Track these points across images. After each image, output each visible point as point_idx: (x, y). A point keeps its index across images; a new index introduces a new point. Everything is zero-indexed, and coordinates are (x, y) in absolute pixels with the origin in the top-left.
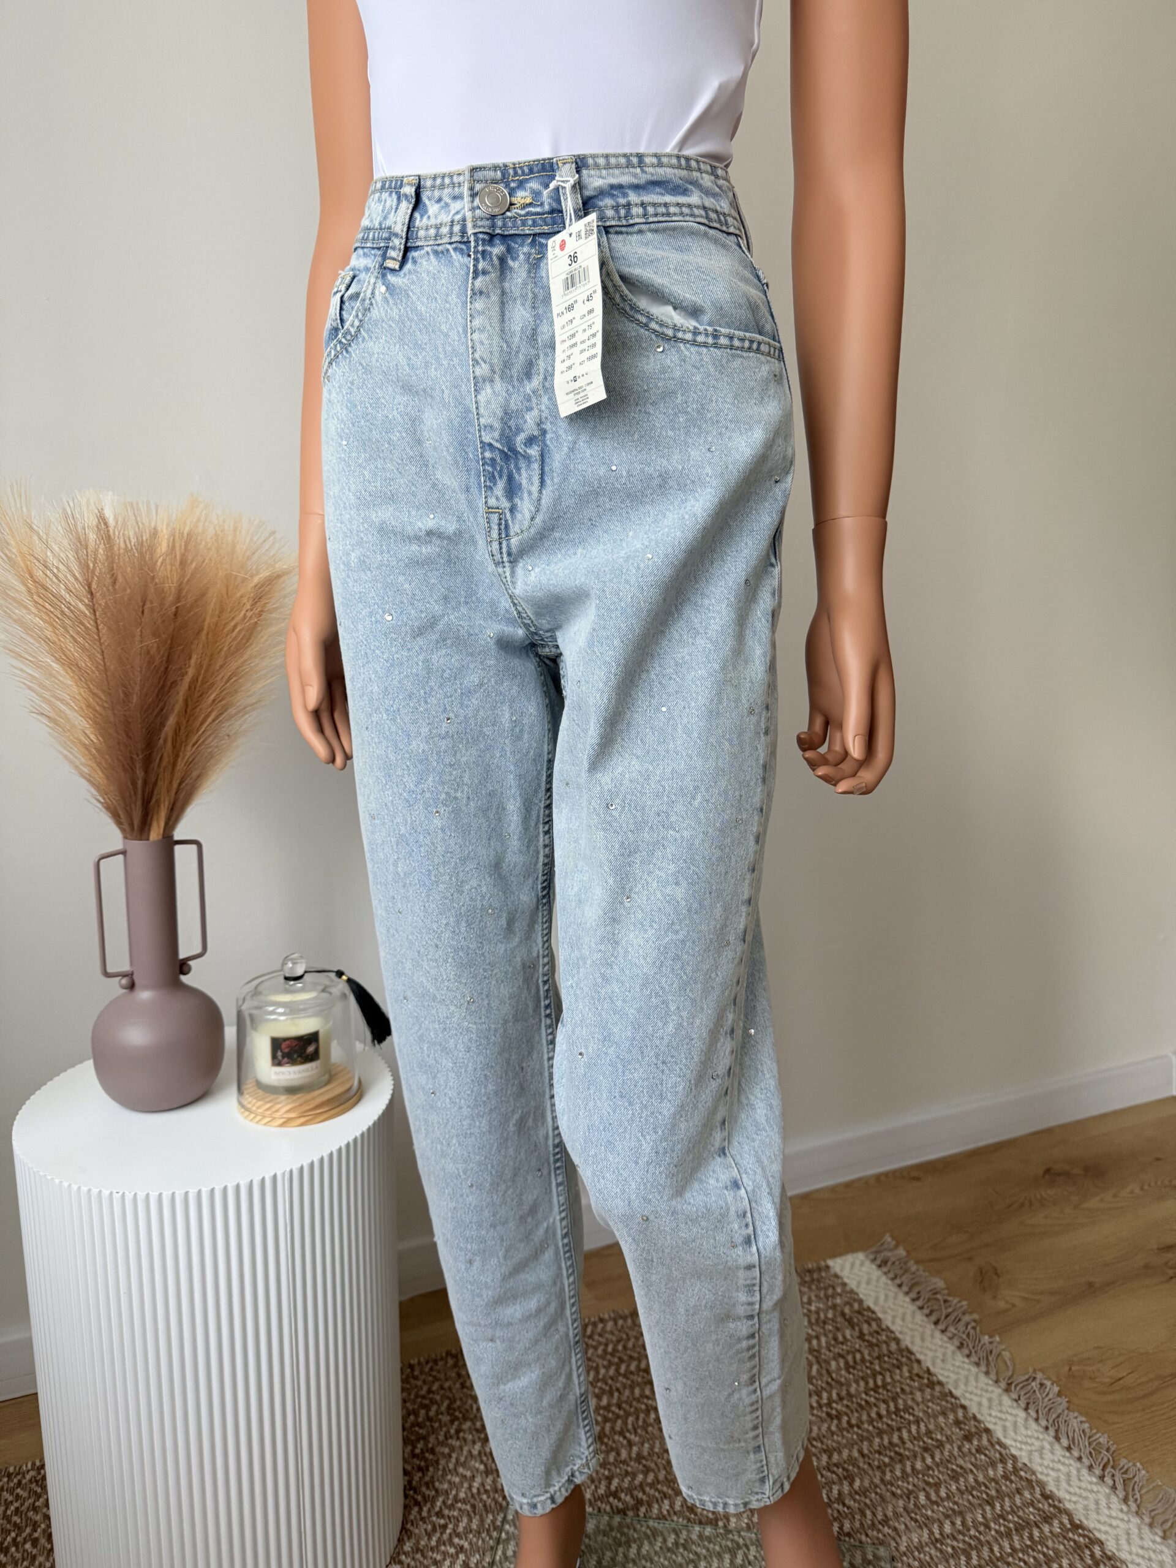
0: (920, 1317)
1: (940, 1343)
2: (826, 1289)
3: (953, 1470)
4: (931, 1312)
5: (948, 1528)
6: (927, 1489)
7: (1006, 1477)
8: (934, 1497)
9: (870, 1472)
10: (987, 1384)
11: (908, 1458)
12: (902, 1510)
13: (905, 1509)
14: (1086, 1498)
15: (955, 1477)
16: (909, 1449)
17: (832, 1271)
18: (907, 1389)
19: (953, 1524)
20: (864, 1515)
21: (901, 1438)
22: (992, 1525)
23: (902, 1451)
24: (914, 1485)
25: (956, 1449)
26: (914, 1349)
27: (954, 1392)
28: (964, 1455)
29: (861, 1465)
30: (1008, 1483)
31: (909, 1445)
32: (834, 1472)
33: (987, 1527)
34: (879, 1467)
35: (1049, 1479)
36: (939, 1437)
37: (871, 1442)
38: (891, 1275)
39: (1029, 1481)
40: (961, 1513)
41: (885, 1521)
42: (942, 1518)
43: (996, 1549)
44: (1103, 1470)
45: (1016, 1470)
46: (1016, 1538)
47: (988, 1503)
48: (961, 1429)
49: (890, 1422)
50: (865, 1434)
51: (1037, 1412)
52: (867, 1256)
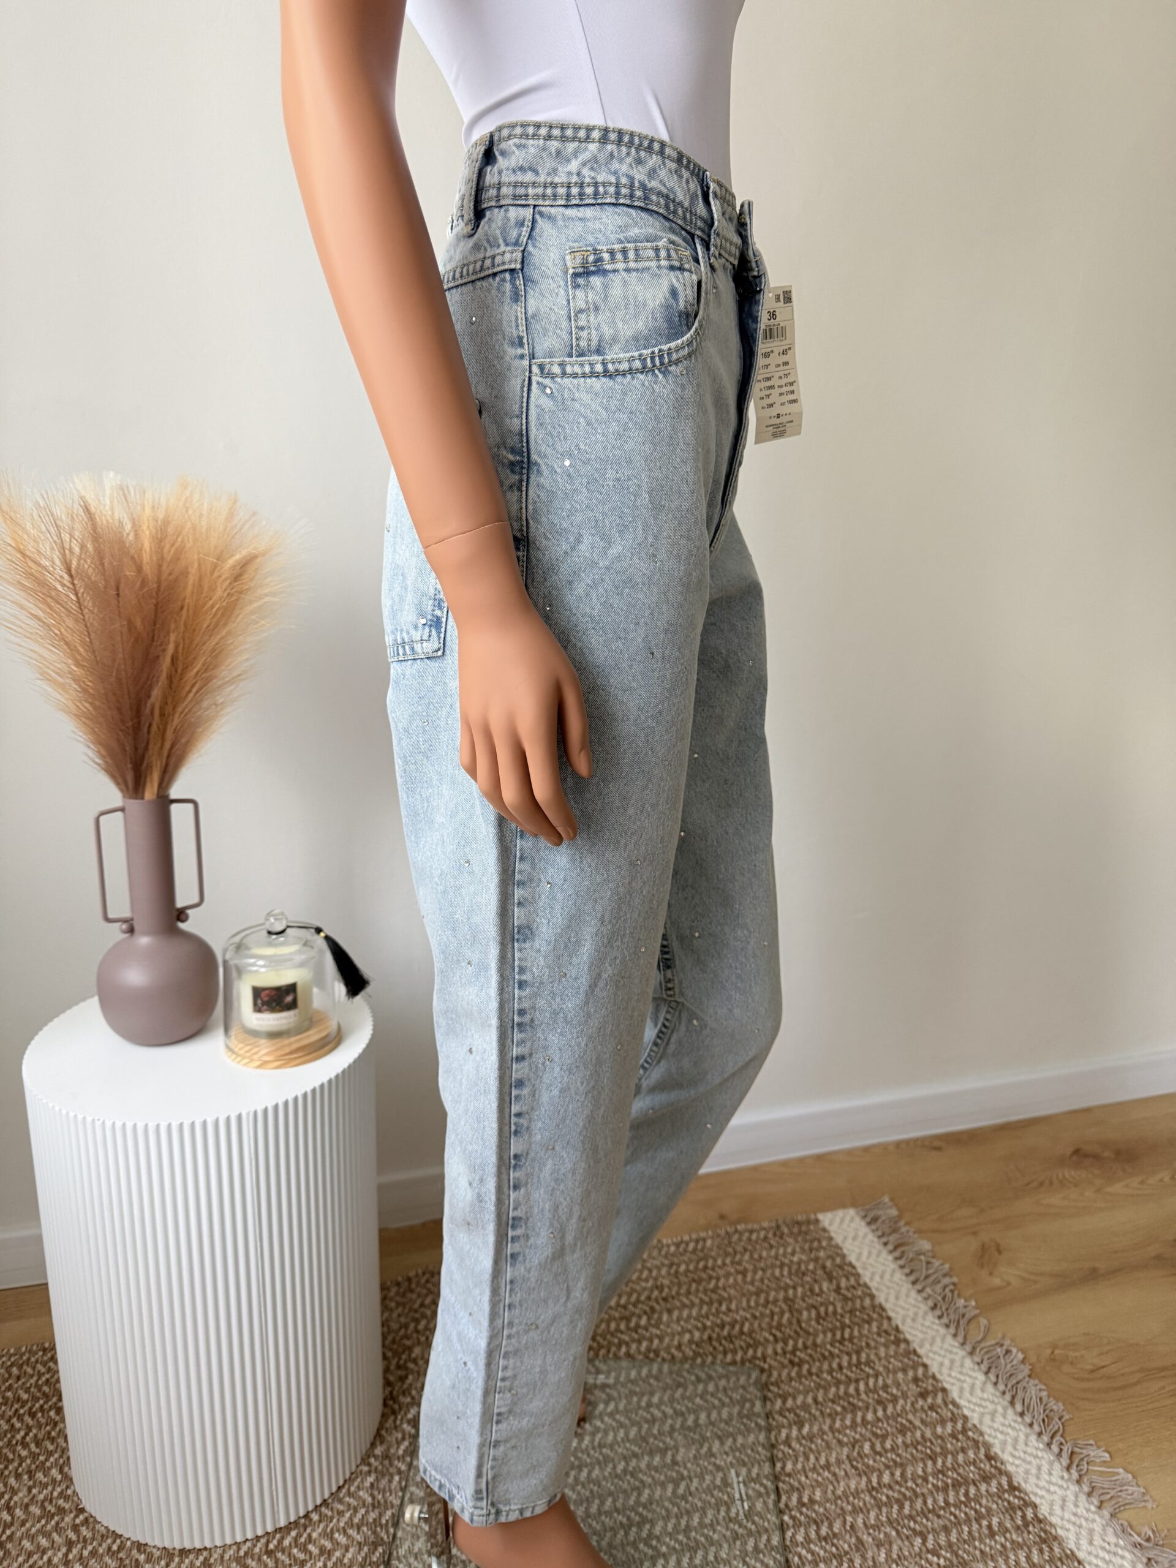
0: (899, 1276)
1: (913, 1302)
2: (812, 1241)
3: (902, 1424)
4: (912, 1272)
5: (886, 1478)
6: (874, 1439)
7: (954, 1436)
8: (878, 1448)
9: (821, 1419)
10: (953, 1346)
11: (860, 1409)
12: (845, 1457)
13: (848, 1457)
14: (1030, 1463)
15: (903, 1431)
16: (863, 1401)
17: (821, 1225)
18: (872, 1344)
19: (892, 1474)
20: (807, 1458)
21: (857, 1390)
22: (931, 1479)
23: (855, 1401)
24: (861, 1435)
25: (909, 1404)
26: (887, 1306)
27: (920, 1351)
28: (915, 1411)
29: (813, 1411)
30: (954, 1441)
31: (863, 1396)
32: (785, 1417)
33: (925, 1480)
34: (830, 1415)
35: (996, 1441)
36: (895, 1391)
37: (826, 1390)
38: (879, 1233)
39: (976, 1442)
40: (901, 1465)
41: (827, 1466)
42: (882, 1467)
43: (930, 1502)
44: (1052, 1438)
45: (964, 1431)
46: (951, 1493)
47: (931, 1458)
48: (917, 1386)
49: (849, 1373)
50: (823, 1383)
51: (997, 1376)
52: (857, 1213)
